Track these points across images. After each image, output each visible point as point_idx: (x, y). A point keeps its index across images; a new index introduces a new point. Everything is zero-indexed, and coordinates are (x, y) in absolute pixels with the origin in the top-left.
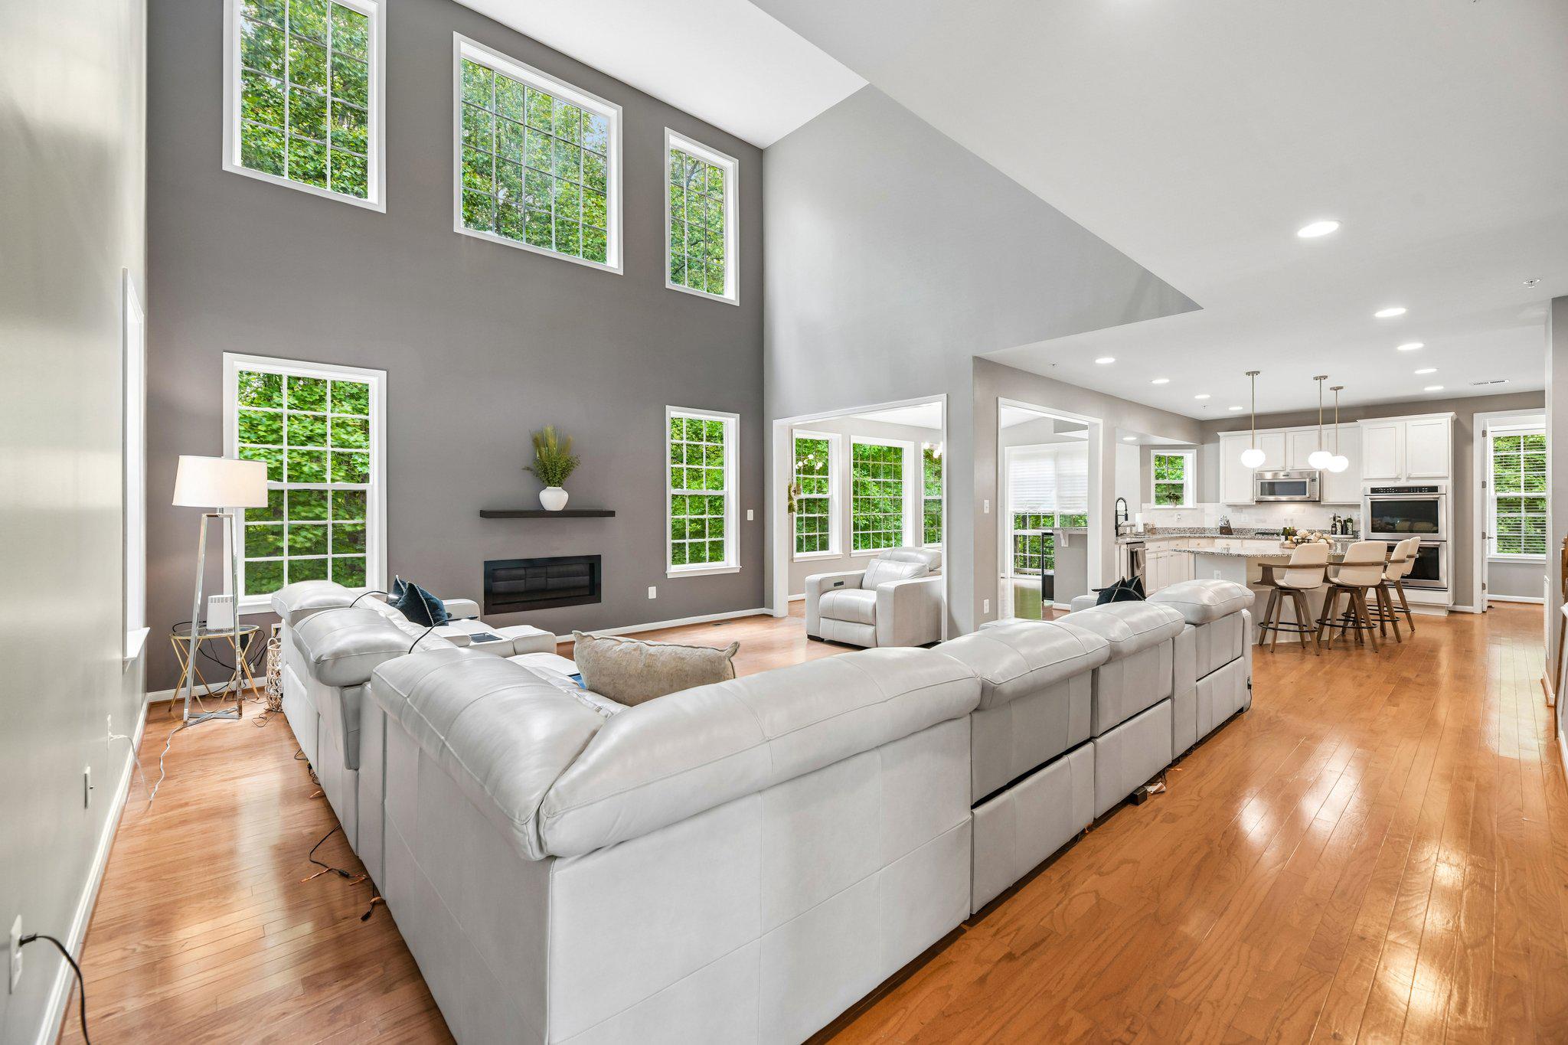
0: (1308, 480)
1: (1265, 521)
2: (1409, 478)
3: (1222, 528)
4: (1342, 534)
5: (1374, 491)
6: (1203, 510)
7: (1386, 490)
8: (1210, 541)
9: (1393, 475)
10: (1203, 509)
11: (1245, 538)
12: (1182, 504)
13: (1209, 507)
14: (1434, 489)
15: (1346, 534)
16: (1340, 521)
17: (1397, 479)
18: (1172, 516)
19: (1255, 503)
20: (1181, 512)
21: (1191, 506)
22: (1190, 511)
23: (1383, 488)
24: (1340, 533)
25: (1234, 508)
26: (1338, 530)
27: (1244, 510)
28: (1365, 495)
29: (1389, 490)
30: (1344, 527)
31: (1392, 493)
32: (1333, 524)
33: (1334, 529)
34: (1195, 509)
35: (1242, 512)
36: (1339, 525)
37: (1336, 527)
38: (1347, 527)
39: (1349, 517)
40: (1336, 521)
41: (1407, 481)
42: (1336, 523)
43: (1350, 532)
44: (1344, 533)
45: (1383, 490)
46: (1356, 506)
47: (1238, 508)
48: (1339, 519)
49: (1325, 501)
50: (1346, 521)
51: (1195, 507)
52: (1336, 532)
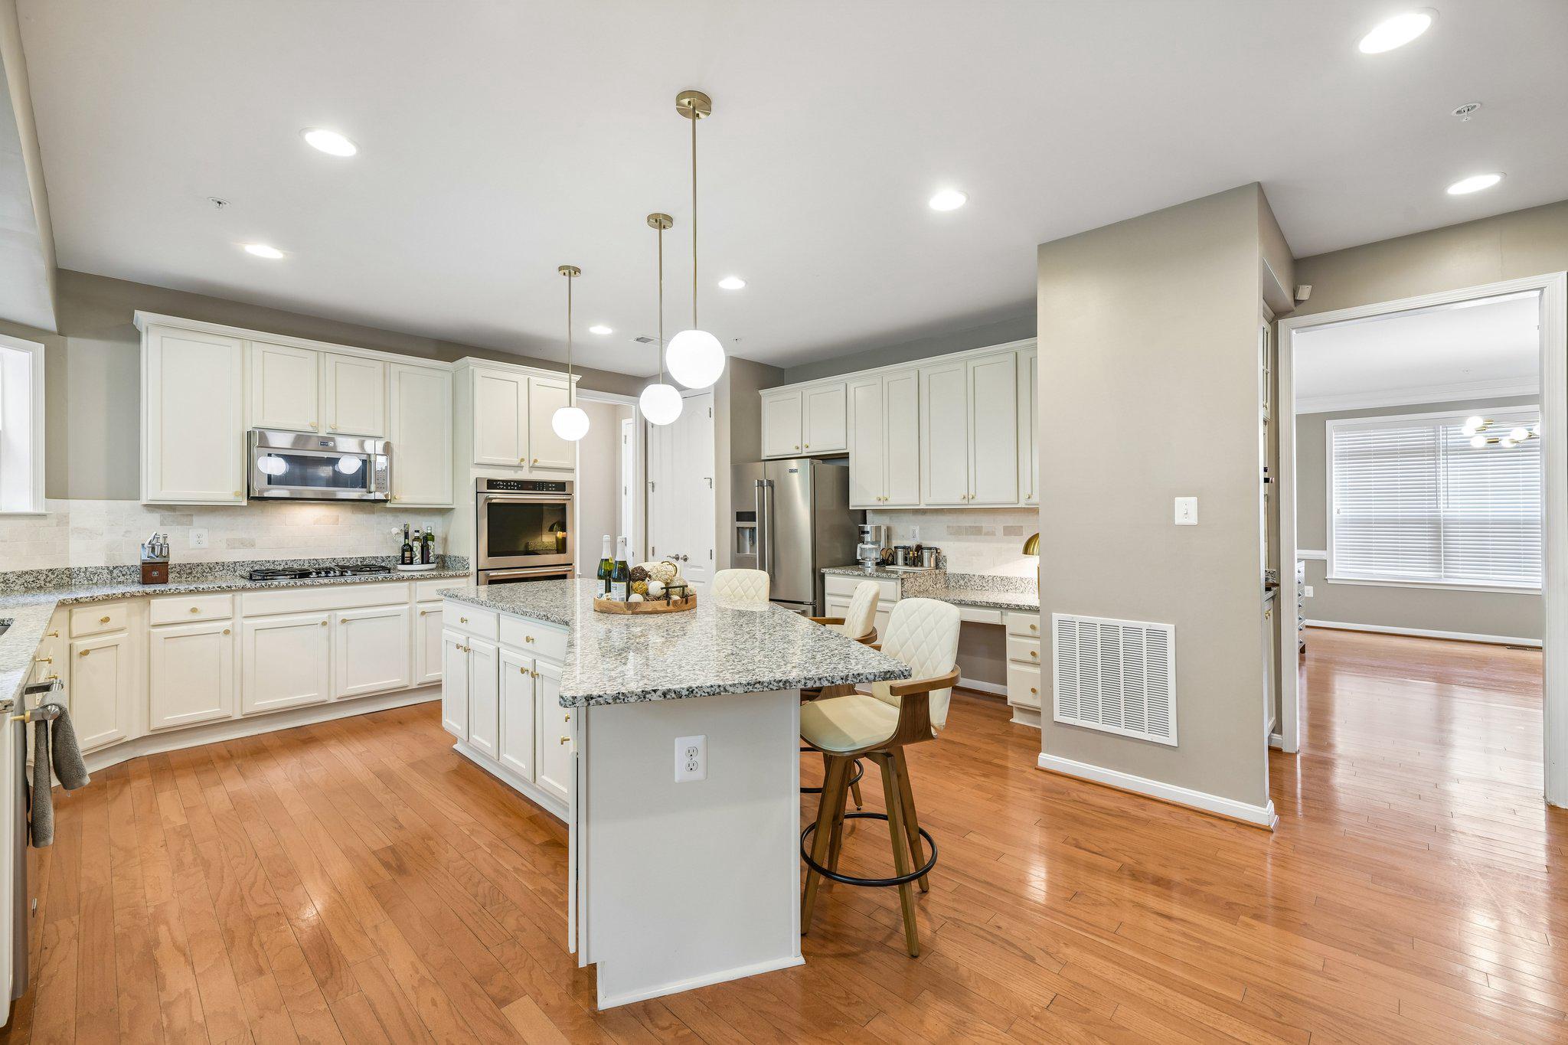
1: (252, 545)
2: (533, 468)
4: (423, 563)
5: (492, 484)
6: (63, 520)
7: (507, 485)
9: (515, 461)
13: (87, 510)
14: (560, 486)
15: (428, 563)
16: (417, 539)
17: (520, 467)
19: (245, 503)
21: (28, 508)
23: (503, 481)
24: (419, 561)
25: (167, 513)
26: (416, 556)
27: (195, 519)
28: (477, 493)
29: (511, 485)
30: (425, 549)
31: (514, 489)
32: (404, 545)
33: (407, 554)
34: (44, 516)
35: (191, 524)
36: (417, 546)
37: (411, 550)
38: (428, 549)
39: (429, 532)
40: (411, 538)
41: (530, 472)
42: (410, 544)
43: (432, 559)
44: (425, 560)
45: (503, 485)
46: (443, 512)
47: (177, 513)
48: (417, 534)
49: (396, 501)
50: (427, 539)
51: (43, 511)
52: (412, 559)
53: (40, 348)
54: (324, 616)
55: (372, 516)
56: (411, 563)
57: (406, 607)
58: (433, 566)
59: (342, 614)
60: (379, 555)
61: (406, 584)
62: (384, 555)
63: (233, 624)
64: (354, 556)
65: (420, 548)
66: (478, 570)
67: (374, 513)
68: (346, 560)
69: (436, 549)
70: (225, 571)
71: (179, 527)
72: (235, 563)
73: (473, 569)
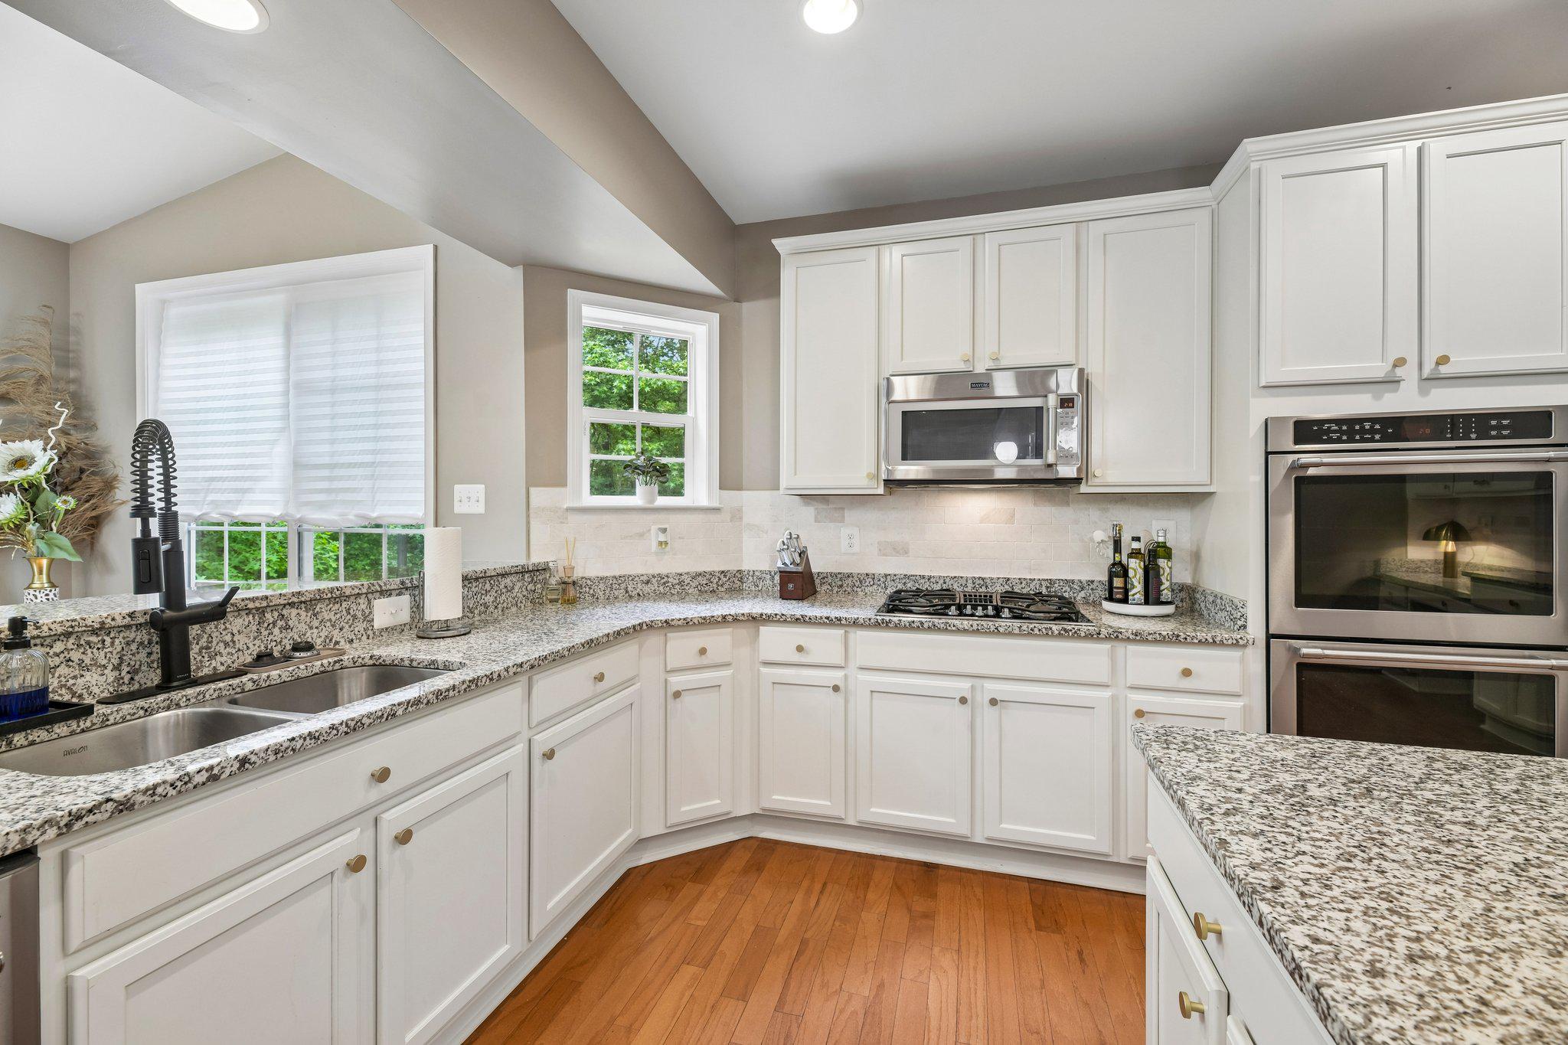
0: (1052, 401)
1: (902, 550)
2: (1432, 381)
3: (786, 576)
4: (1147, 602)
5: (1307, 431)
6: (737, 515)
7: (1352, 429)
8: (742, 632)
9: (1378, 368)
10: (740, 510)
11: (855, 623)
12: (678, 491)
13: (754, 502)
14: (1534, 424)
15: (1159, 602)
16: (1134, 554)
17: (1391, 382)
18: (641, 535)
19: (881, 490)
20: (672, 521)
21: (703, 501)
22: (698, 518)
23: (1338, 422)
24: (1140, 597)
25: (821, 506)
26: (1133, 587)
27: (847, 513)
28: (1267, 453)
29: (1363, 431)
30: (1151, 574)
31: (1372, 440)
32: (1114, 565)
33: (1118, 582)
34: (717, 510)
35: (842, 520)
36: (1136, 567)
37: (1125, 572)
38: (1158, 576)
39: (1161, 539)
40: (1125, 552)
41: (1423, 392)
42: (1124, 561)
43: (1166, 595)
44: (1151, 596)
45: (1340, 431)
46: (1191, 500)
47: (831, 506)
48: (1135, 545)
49: (1096, 481)
50: (1155, 554)
51: (716, 505)
52: (1126, 591)
53: (715, 317)
54: (963, 686)
55: (1065, 509)
56: (1125, 600)
57: (1106, 694)
58: (1169, 609)
59: (993, 688)
60: (1076, 578)
61: (1106, 647)
62: (1084, 578)
63: (846, 676)
64: (1036, 577)
65: (1140, 572)
66: (1269, 636)
67: (1067, 504)
68: (1024, 582)
69: (1174, 573)
70: (875, 586)
71: (832, 525)
72: (886, 576)
73: (1256, 630)
